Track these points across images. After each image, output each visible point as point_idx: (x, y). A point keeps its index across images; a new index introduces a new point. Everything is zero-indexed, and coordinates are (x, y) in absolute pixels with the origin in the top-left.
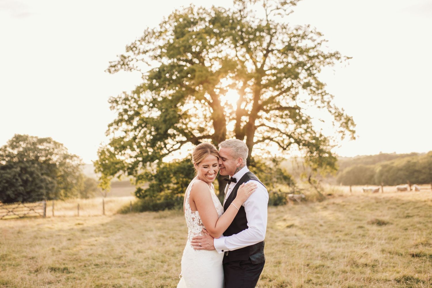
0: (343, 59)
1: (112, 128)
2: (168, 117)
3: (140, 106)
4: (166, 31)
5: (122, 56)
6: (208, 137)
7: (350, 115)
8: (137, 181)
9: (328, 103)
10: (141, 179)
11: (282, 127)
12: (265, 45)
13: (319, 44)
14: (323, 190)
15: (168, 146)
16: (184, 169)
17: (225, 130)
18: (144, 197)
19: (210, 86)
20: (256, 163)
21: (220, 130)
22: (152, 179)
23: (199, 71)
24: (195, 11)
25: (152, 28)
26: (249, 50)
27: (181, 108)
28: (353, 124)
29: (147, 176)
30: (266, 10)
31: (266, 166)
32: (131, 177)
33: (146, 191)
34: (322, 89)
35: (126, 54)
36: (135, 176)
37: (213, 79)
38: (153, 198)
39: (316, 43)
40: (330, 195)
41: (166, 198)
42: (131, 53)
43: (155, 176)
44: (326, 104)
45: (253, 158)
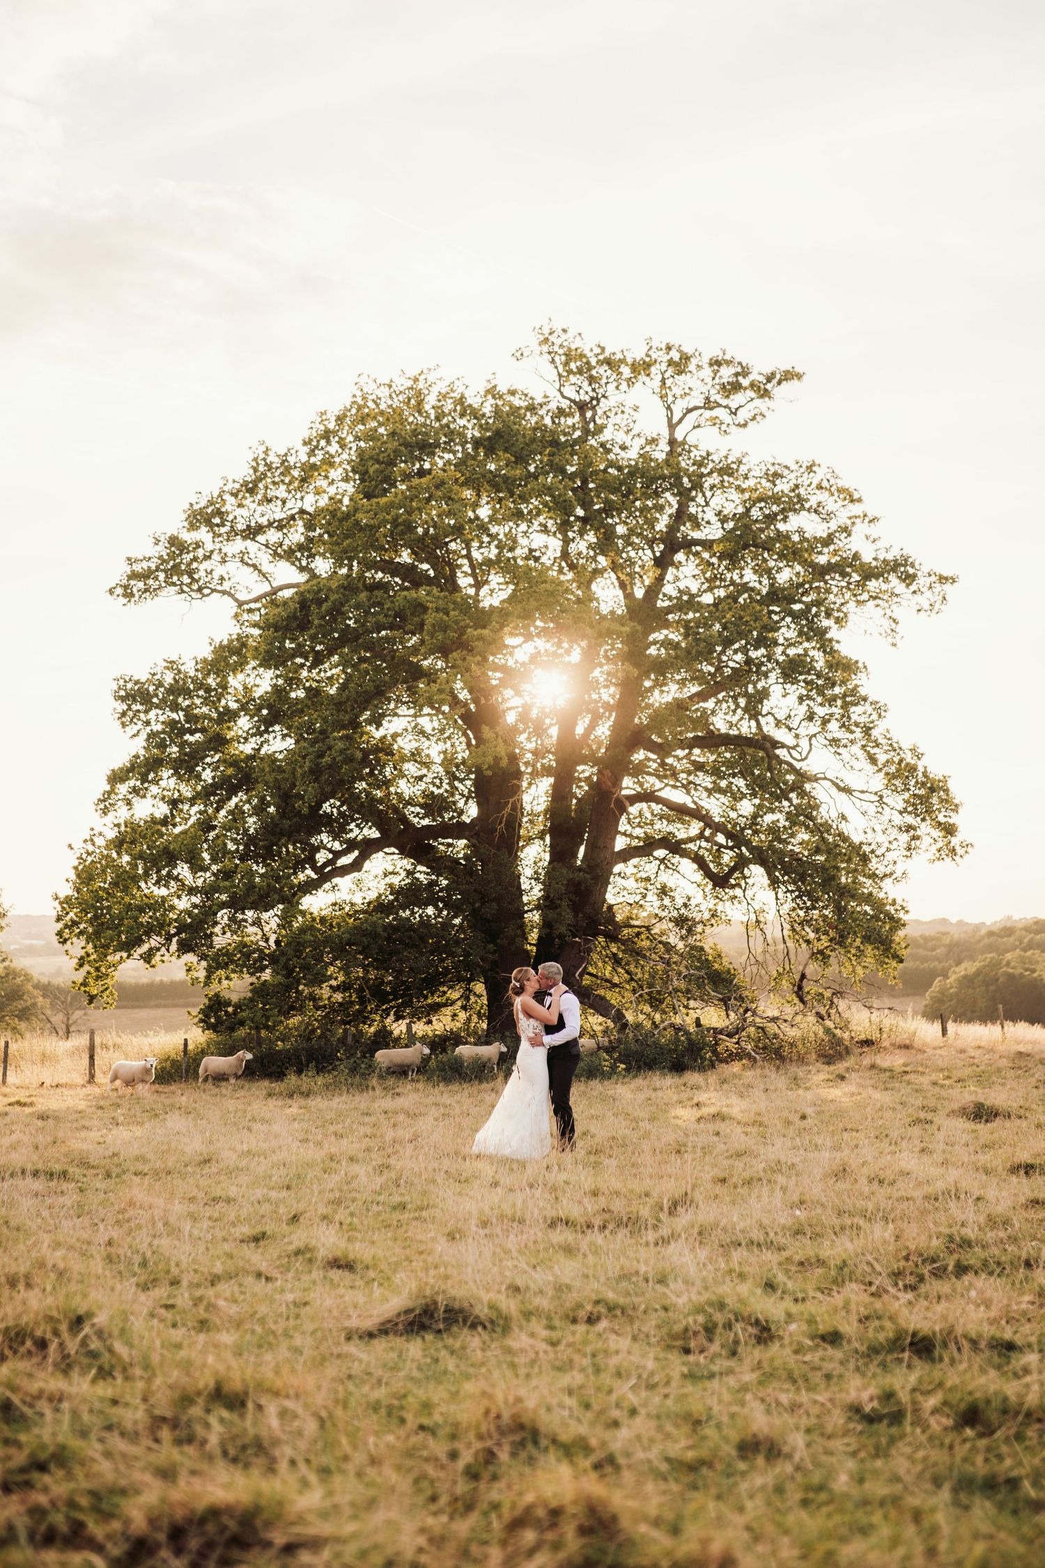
0: (922, 581)
1: (123, 789)
2: (326, 759)
3: (228, 716)
4: (329, 462)
5: (173, 541)
6: (458, 830)
7: (936, 772)
8: (210, 971)
9: (867, 730)
10: (226, 966)
11: (715, 807)
12: (662, 524)
13: (846, 530)
14: (845, 1026)
15: (322, 857)
16: (373, 935)
17: (518, 808)
18: (232, 1029)
19: (472, 661)
20: (618, 927)
21: (500, 807)
22: (262, 969)
23: (437, 610)
24: (430, 402)
25: (282, 452)
26: (606, 543)
27: (371, 729)
28: (947, 802)
29: (247, 956)
30: (669, 408)
31: (651, 938)
32: (190, 958)
33: (238, 1006)
34: (843, 682)
35: (188, 537)
36: (203, 957)
37: (481, 638)
38: (263, 1033)
39: (833, 525)
40: (868, 1043)
41: (307, 1034)
42: (203, 534)
43: (274, 959)
44: (858, 734)
45: (610, 907)
